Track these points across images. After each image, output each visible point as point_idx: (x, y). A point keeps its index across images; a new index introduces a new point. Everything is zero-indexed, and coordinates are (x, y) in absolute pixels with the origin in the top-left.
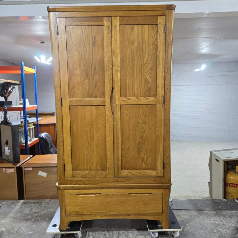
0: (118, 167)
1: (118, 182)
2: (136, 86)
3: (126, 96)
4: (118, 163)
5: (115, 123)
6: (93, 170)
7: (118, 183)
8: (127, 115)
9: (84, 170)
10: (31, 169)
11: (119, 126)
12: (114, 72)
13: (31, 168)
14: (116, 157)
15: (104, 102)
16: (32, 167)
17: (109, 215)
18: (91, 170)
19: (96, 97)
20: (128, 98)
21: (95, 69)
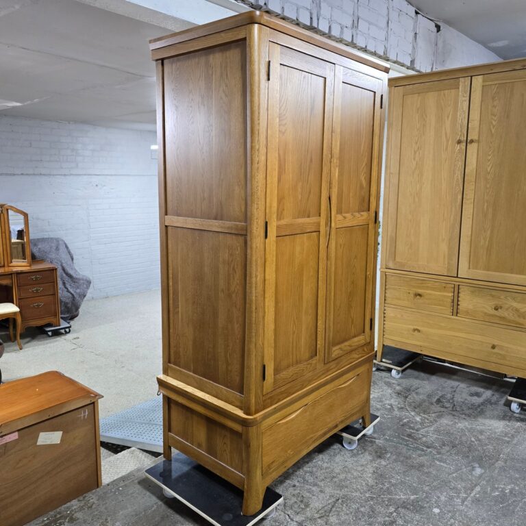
0: (329, 343)
1: (328, 371)
2: (351, 194)
3: (341, 213)
4: (329, 335)
5: (329, 263)
6: (300, 362)
7: (330, 373)
8: (341, 246)
9: (288, 367)
10: (15, 436)
11: (333, 268)
12: (332, 169)
13: (16, 434)
14: (327, 326)
15: (319, 224)
16: (18, 430)
17: (316, 440)
18: (297, 363)
19: (309, 217)
20: (344, 215)
21: (311, 161)
